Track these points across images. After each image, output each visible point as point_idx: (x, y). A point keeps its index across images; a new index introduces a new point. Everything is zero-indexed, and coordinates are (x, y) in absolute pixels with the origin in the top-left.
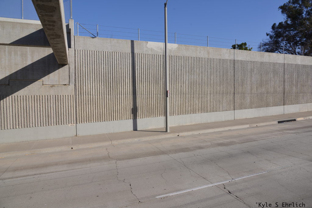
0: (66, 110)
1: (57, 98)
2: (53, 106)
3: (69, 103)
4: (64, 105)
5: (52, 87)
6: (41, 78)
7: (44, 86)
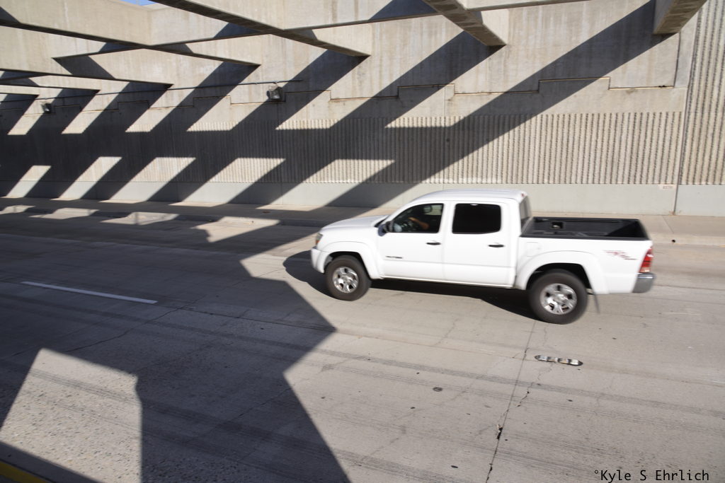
0: (657, 149)
1: (638, 121)
2: (627, 138)
3: (668, 132)
4: (655, 138)
5: (629, 92)
6: (606, 72)
7: (609, 93)
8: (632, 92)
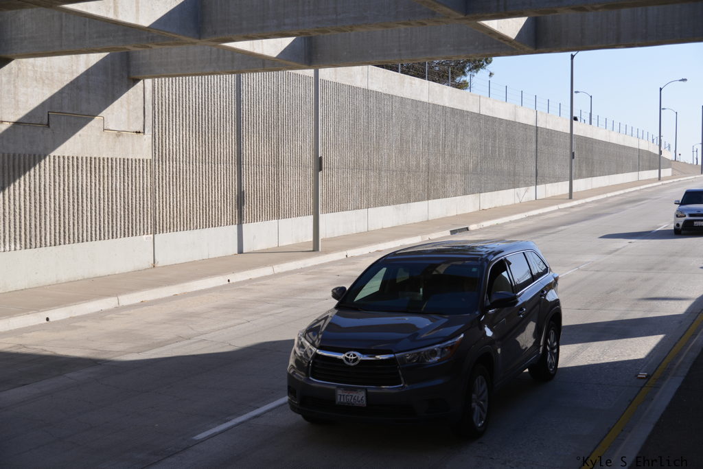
6: (101, 112)
7: (105, 134)
8: (119, 135)
